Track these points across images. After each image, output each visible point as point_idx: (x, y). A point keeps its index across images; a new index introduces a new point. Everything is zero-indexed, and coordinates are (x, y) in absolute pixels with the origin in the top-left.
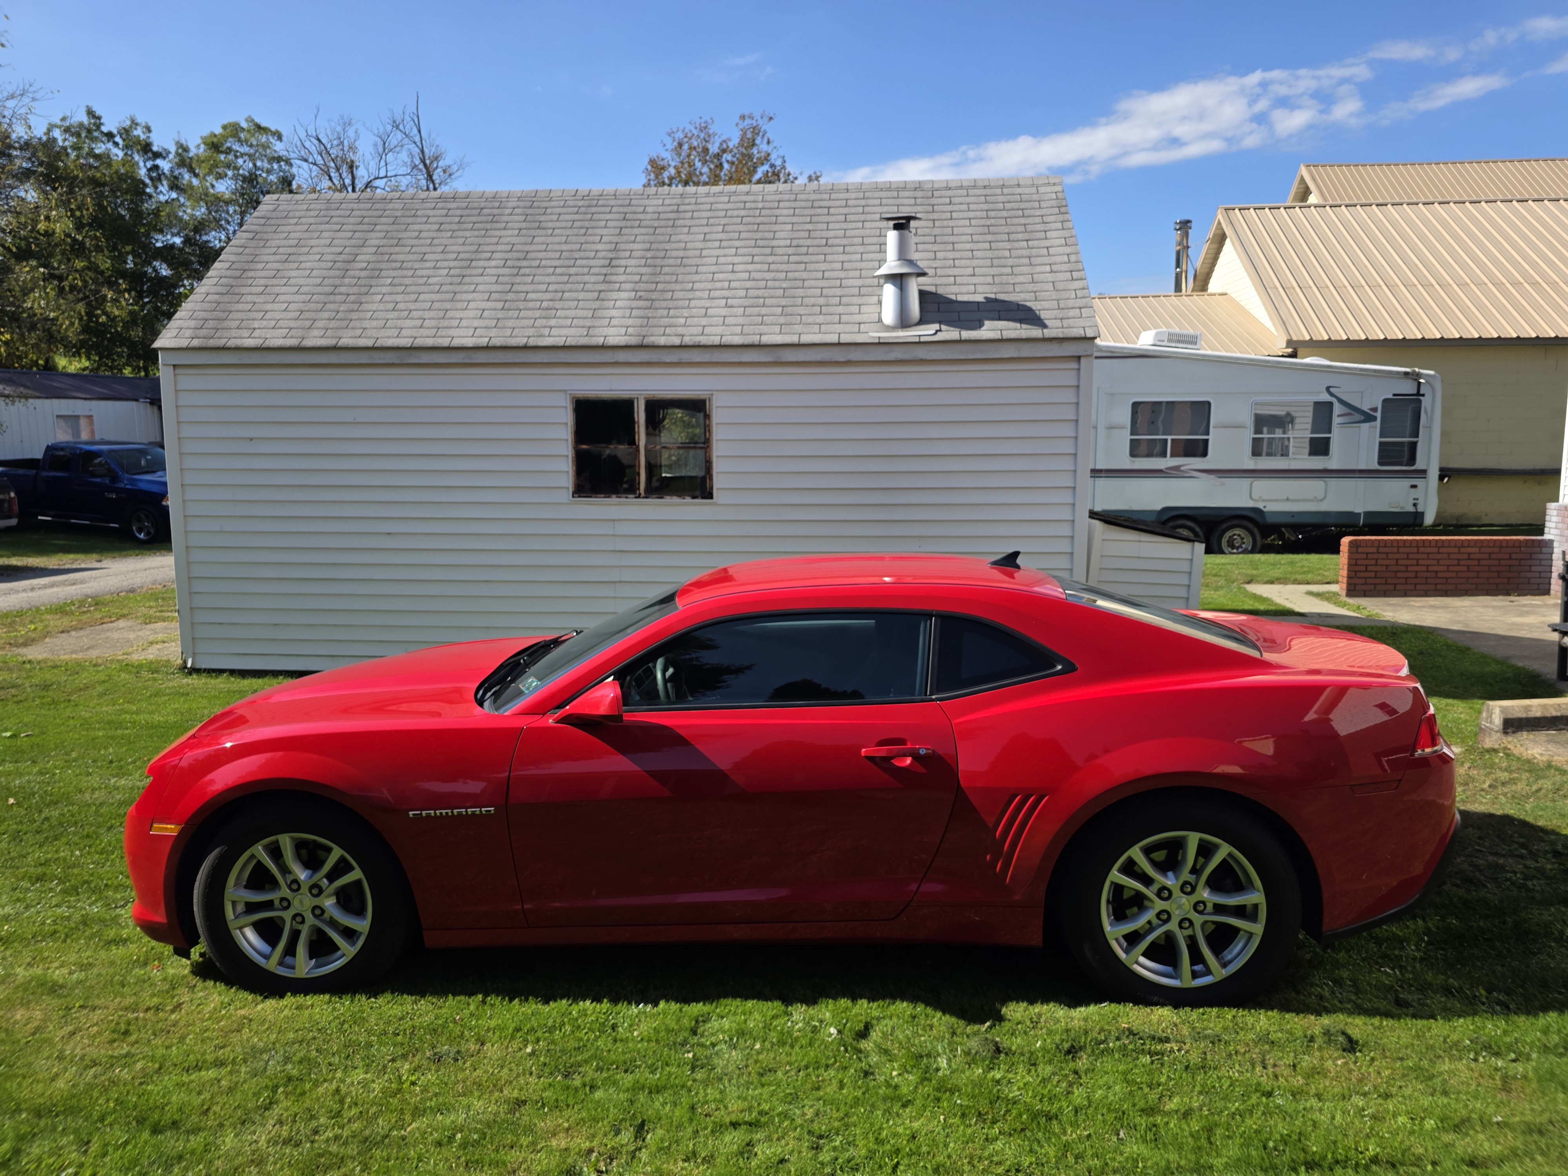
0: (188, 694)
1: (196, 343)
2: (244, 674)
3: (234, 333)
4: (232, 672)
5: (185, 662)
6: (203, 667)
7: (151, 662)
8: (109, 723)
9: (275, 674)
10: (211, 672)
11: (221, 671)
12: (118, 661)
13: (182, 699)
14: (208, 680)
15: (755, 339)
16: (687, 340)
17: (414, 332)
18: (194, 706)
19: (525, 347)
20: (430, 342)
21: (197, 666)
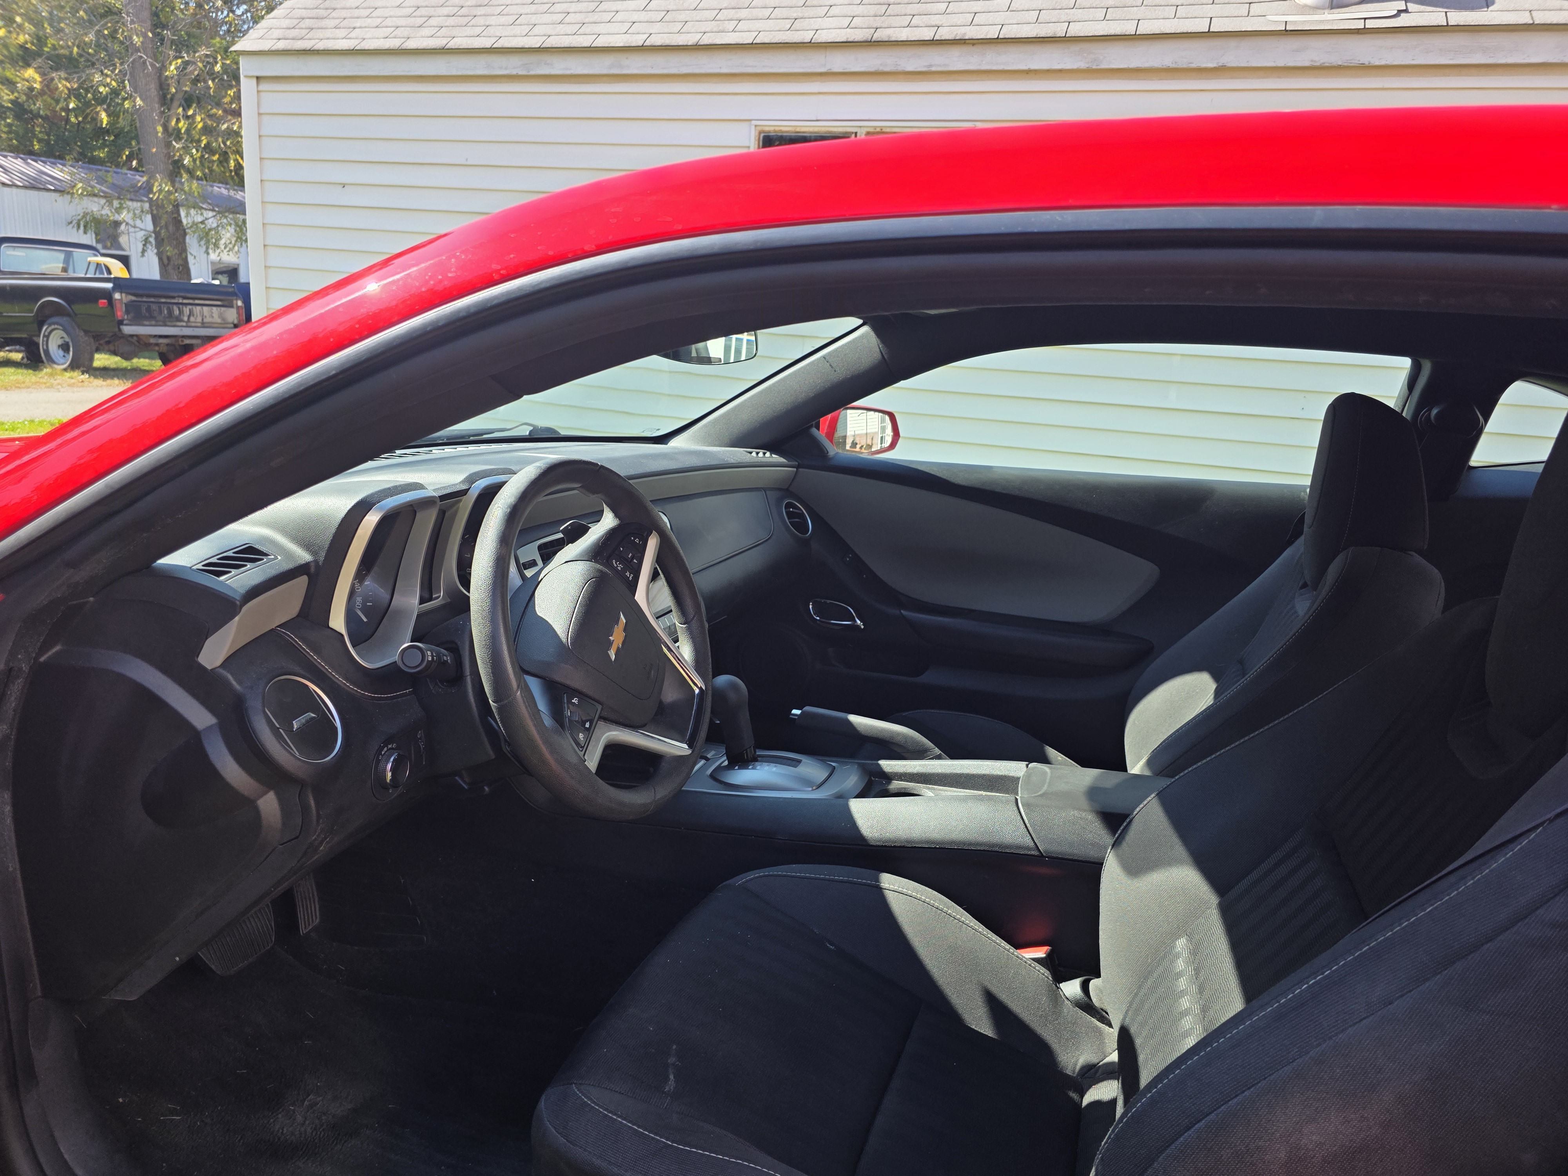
1: (281, 45)
3: (328, 33)
15: (1060, 30)
16: (945, 33)
17: (549, 30)
19: (697, 48)
20: (566, 42)
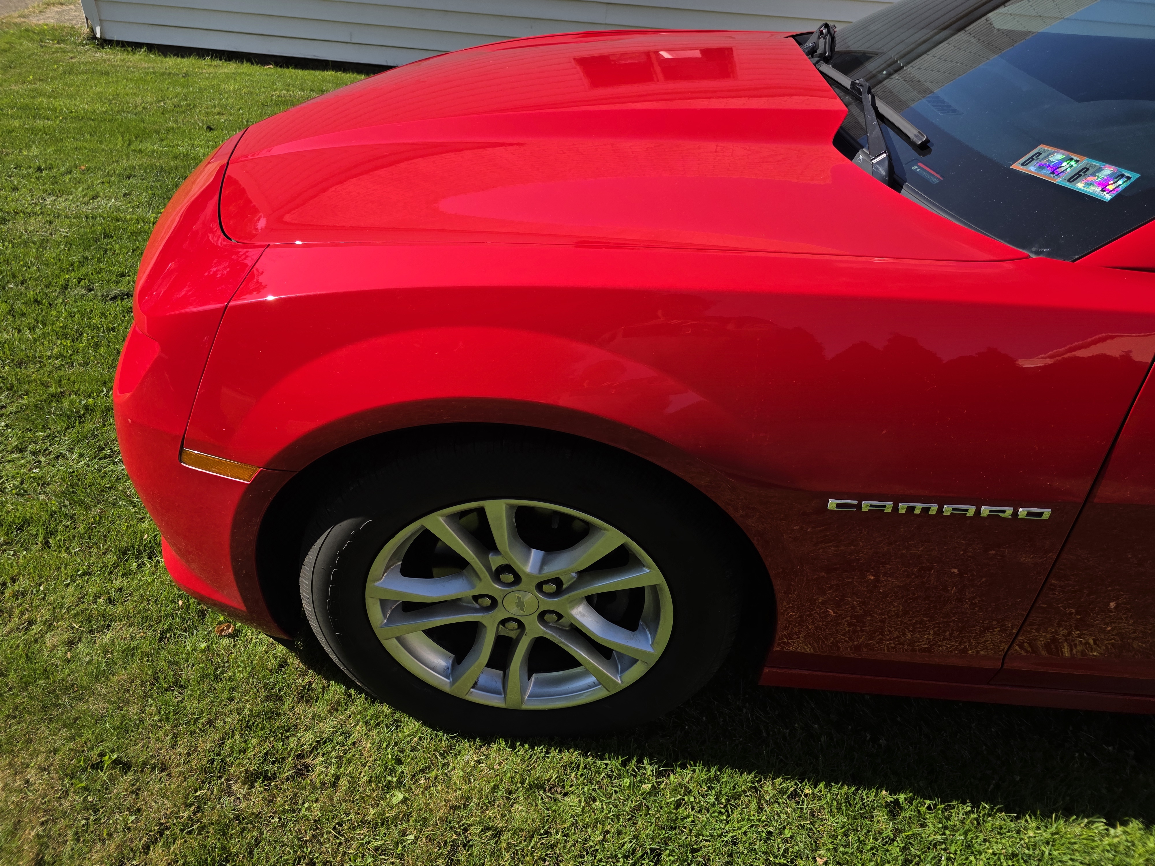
0: (107, 73)
2: (165, 50)
4: (151, 48)
5: (93, 30)
6: (115, 39)
7: (53, 29)
8: (25, 108)
9: (202, 53)
10: (124, 45)
11: (136, 46)
12: (15, 24)
13: (103, 81)
14: (125, 56)
18: (120, 90)
21: (108, 37)
